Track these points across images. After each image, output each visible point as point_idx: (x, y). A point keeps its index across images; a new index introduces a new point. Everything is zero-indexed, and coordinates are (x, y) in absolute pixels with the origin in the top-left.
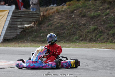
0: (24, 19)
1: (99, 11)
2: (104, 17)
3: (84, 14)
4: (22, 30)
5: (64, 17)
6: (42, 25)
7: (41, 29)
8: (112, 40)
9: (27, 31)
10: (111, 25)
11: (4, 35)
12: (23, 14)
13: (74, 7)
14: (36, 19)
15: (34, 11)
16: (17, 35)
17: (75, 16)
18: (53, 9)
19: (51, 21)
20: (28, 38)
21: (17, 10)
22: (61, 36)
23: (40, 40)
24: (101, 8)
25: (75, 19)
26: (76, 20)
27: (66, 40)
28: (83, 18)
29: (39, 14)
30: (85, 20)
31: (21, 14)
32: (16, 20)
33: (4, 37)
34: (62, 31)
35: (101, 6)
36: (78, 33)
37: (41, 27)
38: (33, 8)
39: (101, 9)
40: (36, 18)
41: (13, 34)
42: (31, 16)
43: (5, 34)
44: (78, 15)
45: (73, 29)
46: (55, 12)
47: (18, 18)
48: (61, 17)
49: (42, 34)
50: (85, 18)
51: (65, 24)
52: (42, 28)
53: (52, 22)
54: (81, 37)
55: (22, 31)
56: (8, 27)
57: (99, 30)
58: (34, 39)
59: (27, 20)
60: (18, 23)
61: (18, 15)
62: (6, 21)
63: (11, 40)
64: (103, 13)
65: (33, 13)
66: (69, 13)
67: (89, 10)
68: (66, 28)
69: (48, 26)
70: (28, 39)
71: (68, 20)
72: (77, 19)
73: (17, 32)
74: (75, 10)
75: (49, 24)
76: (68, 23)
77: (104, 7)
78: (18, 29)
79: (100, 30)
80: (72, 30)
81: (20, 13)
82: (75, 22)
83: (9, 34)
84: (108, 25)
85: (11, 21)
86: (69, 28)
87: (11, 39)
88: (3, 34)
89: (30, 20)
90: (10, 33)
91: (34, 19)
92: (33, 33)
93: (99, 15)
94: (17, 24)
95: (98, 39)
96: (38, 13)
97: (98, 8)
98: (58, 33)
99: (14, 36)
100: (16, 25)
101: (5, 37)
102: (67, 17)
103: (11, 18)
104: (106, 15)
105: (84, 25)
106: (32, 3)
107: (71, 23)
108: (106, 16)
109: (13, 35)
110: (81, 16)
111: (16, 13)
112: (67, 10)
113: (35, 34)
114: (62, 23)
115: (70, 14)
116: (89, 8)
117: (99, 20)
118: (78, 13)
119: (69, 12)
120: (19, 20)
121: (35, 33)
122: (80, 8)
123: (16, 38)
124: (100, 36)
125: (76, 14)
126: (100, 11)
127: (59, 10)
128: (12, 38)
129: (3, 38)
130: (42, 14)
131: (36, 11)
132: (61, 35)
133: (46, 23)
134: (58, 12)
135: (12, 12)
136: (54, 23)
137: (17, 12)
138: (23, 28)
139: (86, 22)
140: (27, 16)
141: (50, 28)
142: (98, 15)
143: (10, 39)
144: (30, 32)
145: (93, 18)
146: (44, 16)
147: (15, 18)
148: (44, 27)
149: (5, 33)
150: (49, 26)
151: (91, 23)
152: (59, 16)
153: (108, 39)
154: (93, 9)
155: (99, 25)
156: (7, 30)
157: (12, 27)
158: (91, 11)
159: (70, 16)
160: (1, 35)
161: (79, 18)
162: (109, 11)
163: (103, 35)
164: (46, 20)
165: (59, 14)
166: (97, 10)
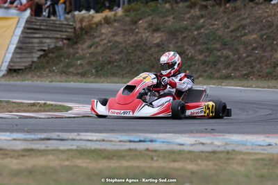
0: (47, 34)
1: (185, 23)
2: (196, 33)
3: (158, 27)
4: (42, 53)
5: (120, 32)
6: (79, 45)
7: (77, 53)
8: (212, 73)
9: (51, 55)
10: (209, 47)
11: (10, 62)
12: (45, 24)
13: (139, 14)
14: (66, 34)
16: (33, 62)
17: (140, 31)
19: (96, 37)
20: (54, 68)
21: (34, 17)
22: (116, 66)
23: (76, 72)
24: (188, 16)
25: (139, 35)
26: (142, 36)
27: (125, 72)
28: (155, 34)
29: (72, 25)
31: (41, 25)
32: (31, 36)
33: (9, 65)
34: (117, 57)
35: (189, 12)
36: (148, 60)
37: (77, 49)
39: (189, 18)
40: (68, 32)
41: (25, 60)
42: (59, 29)
43: (12, 61)
44: (146, 29)
45: (139, 53)
46: (103, 22)
47: (34, 31)
48: (113, 32)
49: (79, 62)
50: (159, 35)
51: (120, 43)
52: (80, 51)
53: (97, 40)
54: (153, 67)
55: (41, 56)
56: (17, 48)
57: (187, 55)
58: (65, 70)
59: (51, 36)
60: (36, 40)
61: (35, 27)
62: (12, 36)
63: (21, 71)
64: (193, 26)
65: (62, 24)
66: (130, 24)
67: (166, 19)
68: (125, 50)
69: (90, 47)
70: (54, 70)
71: (127, 36)
72: (144, 35)
73: (32, 57)
74: (140, 19)
75: (93, 44)
76: (129, 42)
77: (194, 14)
78: (35, 51)
79: (190, 56)
80: (135, 55)
81: (38, 24)
82: (140, 41)
83: (18, 60)
84: (204, 47)
85: (23, 37)
86: (130, 51)
87: (22, 69)
88: (8, 59)
89: (56, 36)
90: (19, 58)
91: (64, 35)
92: (63, 59)
93: (186, 29)
94: (32, 43)
96: (71, 23)
97: (183, 16)
98: (109, 59)
99: (27, 64)
100: (31, 45)
101: (12, 66)
102: (126, 31)
103: (23, 32)
104: (198, 29)
105: (158, 45)
107: (134, 42)
108: (200, 31)
109: (26, 62)
111: (32, 22)
112: (124, 19)
113: (67, 60)
114: (116, 42)
115: (131, 26)
116: (167, 16)
117: (186, 37)
118: (145, 25)
120: (37, 36)
121: (65, 59)
122: (149, 15)
123: (30, 68)
124: (190, 66)
125: (142, 26)
126: (186, 21)
127: (110, 18)
129: (7, 67)
130: (78, 25)
132: (115, 64)
133: (85, 42)
134: (107, 21)
135: (25, 21)
136: (102, 43)
137: (34, 20)
138: (44, 51)
139: (161, 41)
140: (51, 28)
141: (96, 51)
143: (19, 70)
144: (56, 57)
145: (173, 34)
146: (81, 28)
147: (30, 31)
148: (83, 50)
149: (12, 59)
150: (93, 48)
151: (170, 43)
152: (110, 29)
153: (205, 71)
154: (174, 18)
155: (186, 47)
156: (15, 53)
157: (24, 47)
158: (169, 21)
159: (131, 29)
160: (2, 63)
161: (147, 34)
162: (204, 22)
163: (195, 64)
164: (85, 37)
165: (110, 25)
166: (181, 20)
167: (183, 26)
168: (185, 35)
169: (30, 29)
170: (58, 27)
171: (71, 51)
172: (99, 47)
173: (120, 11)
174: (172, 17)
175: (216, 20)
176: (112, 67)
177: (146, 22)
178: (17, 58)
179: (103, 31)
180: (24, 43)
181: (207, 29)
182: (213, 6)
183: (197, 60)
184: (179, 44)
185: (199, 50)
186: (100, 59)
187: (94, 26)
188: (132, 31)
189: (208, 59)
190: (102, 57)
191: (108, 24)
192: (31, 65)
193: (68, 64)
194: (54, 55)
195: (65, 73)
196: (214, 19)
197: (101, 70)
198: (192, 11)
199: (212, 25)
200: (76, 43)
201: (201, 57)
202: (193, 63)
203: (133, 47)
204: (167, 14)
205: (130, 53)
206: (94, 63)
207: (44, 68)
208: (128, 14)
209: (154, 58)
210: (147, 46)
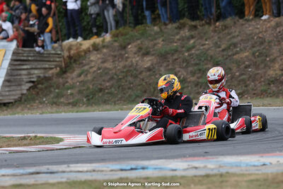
0: (35, 65)
1: (175, 44)
2: (187, 54)
3: (148, 50)
4: (31, 84)
5: (109, 58)
6: (69, 74)
7: (67, 82)
9: (40, 86)
10: (200, 67)
12: (32, 55)
13: (127, 39)
14: (55, 63)
16: (22, 94)
17: (130, 56)
19: (85, 65)
20: (44, 99)
22: (108, 93)
23: (67, 102)
24: (178, 37)
25: (129, 60)
26: (132, 61)
27: (116, 99)
28: (145, 58)
29: (60, 54)
30: (150, 60)
31: (28, 56)
32: (18, 67)
34: (108, 84)
35: (178, 34)
36: (139, 85)
37: (67, 78)
39: (179, 40)
40: (56, 61)
41: (14, 93)
42: (46, 59)
44: (135, 53)
45: (130, 78)
46: (91, 49)
47: (22, 63)
48: (103, 58)
49: (69, 91)
50: (149, 58)
51: (110, 70)
52: (69, 80)
53: (86, 68)
54: (145, 92)
55: (30, 88)
56: (5, 81)
57: (180, 78)
58: (55, 100)
59: (39, 66)
60: (24, 72)
61: (22, 58)
63: (11, 105)
64: (183, 47)
65: (50, 54)
66: (118, 50)
67: (155, 42)
68: (115, 77)
69: (80, 75)
70: (44, 102)
71: (117, 62)
72: (134, 60)
73: (21, 90)
74: (129, 44)
75: (82, 72)
76: (119, 67)
77: (184, 35)
78: (23, 83)
79: (182, 78)
80: (126, 81)
81: (25, 55)
82: (130, 66)
83: (7, 93)
84: (196, 68)
85: (11, 69)
86: (120, 77)
87: (12, 103)
89: (44, 66)
90: (8, 91)
91: (53, 65)
92: (52, 90)
93: (176, 51)
94: (20, 75)
96: (59, 52)
97: (173, 37)
98: (99, 87)
99: (16, 97)
100: (19, 77)
101: (1, 100)
102: (115, 56)
103: (10, 65)
104: (189, 50)
105: (149, 69)
107: (125, 67)
108: (190, 52)
109: (13, 95)
110: (140, 54)
111: (19, 53)
112: (112, 44)
113: (57, 91)
114: (106, 68)
115: (120, 52)
116: (156, 39)
117: (176, 59)
118: (135, 50)
119: (117, 48)
120: (25, 67)
121: (55, 89)
122: (138, 39)
123: (20, 101)
125: (131, 51)
126: (176, 42)
127: (99, 44)
128: (12, 101)
130: (66, 54)
131: (54, 50)
132: (107, 91)
133: (74, 71)
134: (95, 48)
135: (11, 53)
136: (92, 70)
137: (20, 51)
138: (33, 82)
139: (152, 65)
140: (38, 59)
141: (86, 79)
142: (174, 50)
143: (9, 103)
144: (46, 88)
145: (163, 56)
146: (70, 57)
147: (18, 63)
148: (72, 79)
150: (82, 76)
151: (161, 66)
152: (99, 56)
153: (198, 93)
154: (163, 41)
155: (178, 69)
156: (3, 86)
157: (12, 80)
158: (159, 43)
159: (121, 54)
161: (138, 59)
162: (194, 42)
163: (188, 87)
164: (74, 65)
165: (99, 52)
166: (171, 42)
167: (173, 48)
168: (175, 57)
169: (17, 61)
170: (46, 57)
171: (61, 80)
172: (89, 75)
173: (108, 37)
174: (161, 39)
175: (206, 40)
176: (103, 94)
177: (135, 46)
178: (5, 91)
179: (92, 58)
180: (12, 75)
181: (198, 50)
182: (203, 25)
183: (190, 82)
184: (170, 67)
185: (191, 72)
186: (91, 87)
187: (83, 54)
188: (121, 56)
189: (200, 80)
190: (93, 85)
191: (97, 50)
192: (21, 98)
193: (58, 94)
194: (43, 86)
195: (55, 103)
196: (204, 39)
197: (92, 98)
198: (182, 32)
199: (203, 45)
200: (65, 72)
201: (193, 79)
202: (186, 85)
203: (123, 72)
204: (157, 36)
205: (121, 79)
206: (84, 92)
207: (34, 100)
208: (116, 39)
209: (146, 83)
210: (137, 71)
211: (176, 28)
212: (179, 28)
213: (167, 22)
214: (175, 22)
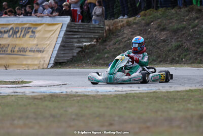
0: (84, 35)
2: (191, 30)
3: (164, 27)
4: (80, 49)
5: (137, 32)
6: (108, 43)
7: (106, 48)
8: (201, 60)
9: (87, 51)
10: (200, 40)
12: (81, 28)
13: (151, 18)
14: (98, 34)
15: (97, 23)
16: (73, 56)
17: (151, 30)
18: (122, 21)
19: (119, 37)
20: (88, 60)
21: (73, 23)
23: (103, 63)
24: (187, 18)
25: (151, 33)
26: (152, 34)
28: (162, 33)
29: (103, 28)
31: (78, 29)
32: (71, 37)
33: (55, 59)
35: (187, 16)
36: (155, 52)
37: (106, 46)
38: (95, 21)
39: (187, 20)
41: (67, 55)
42: (92, 31)
43: (57, 56)
44: (156, 29)
45: (149, 47)
46: (125, 25)
47: (74, 33)
48: (133, 32)
49: (106, 55)
50: (165, 33)
52: (107, 47)
53: (120, 38)
54: (159, 57)
55: (79, 51)
56: (61, 46)
57: (184, 47)
58: (95, 61)
59: (86, 36)
60: (75, 40)
61: (74, 30)
62: (57, 38)
64: (190, 25)
65: (95, 27)
67: (171, 21)
69: (115, 44)
70: (88, 62)
71: (142, 35)
72: (154, 33)
73: (73, 53)
74: (152, 22)
75: (117, 42)
77: (191, 16)
78: (75, 48)
79: (186, 48)
81: (76, 27)
82: (151, 38)
84: (197, 40)
85: (65, 38)
88: (54, 55)
89: (90, 36)
90: (63, 54)
92: (95, 54)
93: (184, 28)
94: (72, 42)
95: (182, 59)
96: (102, 26)
97: (183, 18)
99: (69, 58)
100: (71, 44)
101: (57, 60)
102: (141, 31)
103: (65, 34)
104: (193, 27)
105: (164, 41)
106: (95, 13)
108: (194, 29)
109: (68, 57)
110: (159, 29)
112: (140, 21)
113: (98, 54)
115: (145, 27)
116: (171, 19)
117: (184, 34)
118: (155, 26)
119: (143, 25)
120: (76, 36)
122: (159, 18)
123: (71, 61)
124: (186, 55)
125: (153, 27)
126: (185, 22)
127: (131, 22)
128: (65, 61)
129: (54, 61)
130: (107, 28)
131: (98, 25)
133: (112, 40)
134: (129, 24)
135: (66, 25)
136: (123, 40)
137: (73, 25)
138: (82, 47)
139: (167, 37)
140: (86, 31)
141: (118, 47)
142: (182, 27)
143: (63, 62)
144: (90, 52)
145: (175, 32)
146: (109, 30)
147: (71, 33)
148: (110, 46)
149: (57, 54)
150: (117, 44)
151: (173, 39)
152: (130, 30)
153: (196, 59)
154: (176, 20)
155: (184, 41)
156: (60, 50)
157: (66, 45)
158: (173, 22)
160: (51, 58)
161: (157, 33)
162: (198, 22)
163: (190, 54)
164: (112, 36)
165: (130, 27)
166: (182, 22)
169: (70, 32)
171: (101, 47)
172: (121, 44)
177: (156, 24)
178: (61, 54)
179: (125, 32)
180: (66, 42)
181: (200, 27)
183: (191, 51)
184: (179, 39)
185: (193, 44)
187: (119, 28)
188: (146, 30)
189: (199, 50)
191: (129, 26)
192: (72, 59)
193: (98, 57)
194: (88, 51)
195: (95, 63)
198: (190, 14)
200: (105, 41)
201: (194, 48)
202: (188, 52)
204: (172, 17)
207: (81, 60)
208: (144, 17)
209: (161, 50)
210: (155, 41)
211: (186, 11)
212: (189, 11)
213: (181, 7)
214: (186, 7)
